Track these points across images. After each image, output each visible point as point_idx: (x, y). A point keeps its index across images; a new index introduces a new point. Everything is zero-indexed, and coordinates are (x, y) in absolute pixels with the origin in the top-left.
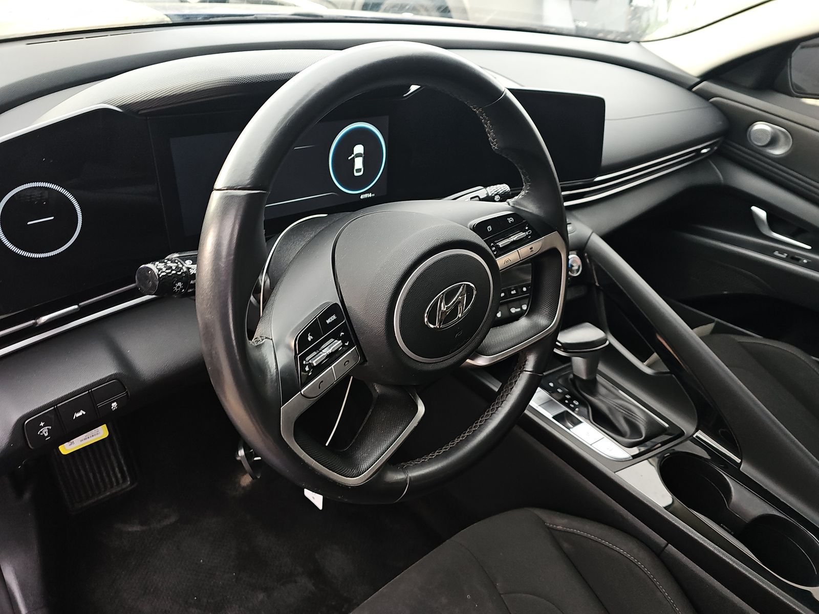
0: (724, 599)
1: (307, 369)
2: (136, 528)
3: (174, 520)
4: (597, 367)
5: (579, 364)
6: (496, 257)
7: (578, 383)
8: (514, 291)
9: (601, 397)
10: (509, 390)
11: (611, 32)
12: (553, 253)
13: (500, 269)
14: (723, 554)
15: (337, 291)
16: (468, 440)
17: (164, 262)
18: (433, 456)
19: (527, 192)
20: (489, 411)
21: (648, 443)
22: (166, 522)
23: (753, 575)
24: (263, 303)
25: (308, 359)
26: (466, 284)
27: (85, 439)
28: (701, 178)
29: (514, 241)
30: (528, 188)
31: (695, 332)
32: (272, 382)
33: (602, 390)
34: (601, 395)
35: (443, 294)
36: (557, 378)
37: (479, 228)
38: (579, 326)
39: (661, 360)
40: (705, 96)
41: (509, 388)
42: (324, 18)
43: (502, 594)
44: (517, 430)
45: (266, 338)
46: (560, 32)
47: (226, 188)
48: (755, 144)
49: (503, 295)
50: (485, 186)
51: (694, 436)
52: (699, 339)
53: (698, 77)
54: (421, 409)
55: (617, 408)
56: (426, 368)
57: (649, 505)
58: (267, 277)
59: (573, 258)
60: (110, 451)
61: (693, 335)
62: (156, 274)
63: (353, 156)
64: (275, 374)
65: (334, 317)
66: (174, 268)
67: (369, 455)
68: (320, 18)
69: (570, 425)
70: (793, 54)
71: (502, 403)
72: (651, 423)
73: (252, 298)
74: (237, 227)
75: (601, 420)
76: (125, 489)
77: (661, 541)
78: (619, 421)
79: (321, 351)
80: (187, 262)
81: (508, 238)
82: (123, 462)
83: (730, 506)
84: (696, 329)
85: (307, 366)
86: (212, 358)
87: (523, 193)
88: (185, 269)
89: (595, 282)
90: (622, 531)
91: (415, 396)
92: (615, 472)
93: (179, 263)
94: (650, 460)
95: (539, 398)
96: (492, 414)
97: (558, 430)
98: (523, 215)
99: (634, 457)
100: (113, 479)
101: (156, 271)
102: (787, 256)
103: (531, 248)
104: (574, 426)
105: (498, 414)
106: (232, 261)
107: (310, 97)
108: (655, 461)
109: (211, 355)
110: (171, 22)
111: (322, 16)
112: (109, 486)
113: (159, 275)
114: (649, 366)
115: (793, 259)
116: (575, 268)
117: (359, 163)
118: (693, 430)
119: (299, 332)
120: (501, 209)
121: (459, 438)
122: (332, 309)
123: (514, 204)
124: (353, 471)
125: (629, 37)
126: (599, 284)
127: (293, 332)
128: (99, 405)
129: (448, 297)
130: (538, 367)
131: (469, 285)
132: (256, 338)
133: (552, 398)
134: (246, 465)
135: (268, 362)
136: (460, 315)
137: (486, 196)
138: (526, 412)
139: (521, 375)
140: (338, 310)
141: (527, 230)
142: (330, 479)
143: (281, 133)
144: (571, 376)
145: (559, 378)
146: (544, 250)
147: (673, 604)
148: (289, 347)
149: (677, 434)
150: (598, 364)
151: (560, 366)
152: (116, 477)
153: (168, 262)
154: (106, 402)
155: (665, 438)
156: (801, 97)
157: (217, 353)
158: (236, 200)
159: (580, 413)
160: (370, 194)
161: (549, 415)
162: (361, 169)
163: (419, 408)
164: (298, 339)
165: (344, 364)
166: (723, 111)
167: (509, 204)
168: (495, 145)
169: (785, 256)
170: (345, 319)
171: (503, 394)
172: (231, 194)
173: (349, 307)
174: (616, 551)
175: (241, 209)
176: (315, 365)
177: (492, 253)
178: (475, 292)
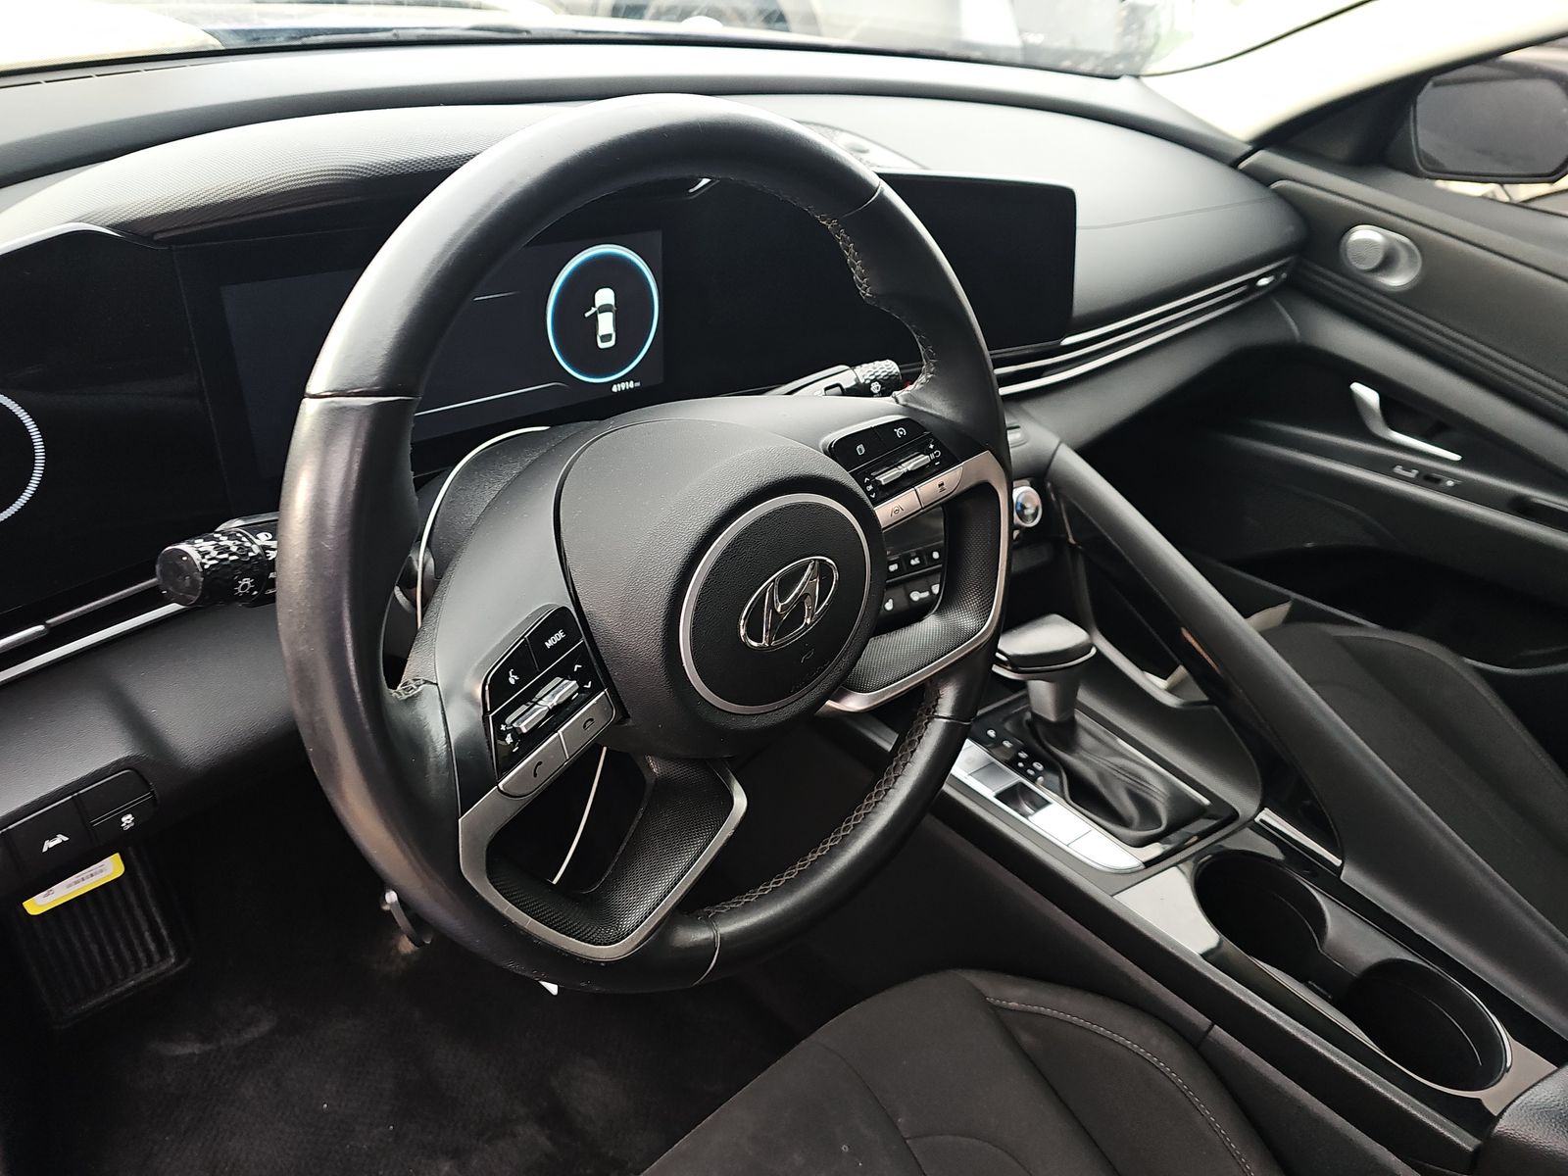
0: (1318, 1122)
1: (509, 739)
2: (191, 1048)
3: (267, 1028)
4: (1076, 695)
5: (1042, 694)
6: (875, 505)
7: (1040, 729)
8: (917, 559)
9: (1084, 754)
10: (907, 754)
11: (1086, 55)
12: (983, 492)
13: (883, 526)
14: (1313, 1040)
15: (566, 579)
16: (832, 854)
17: (213, 539)
18: (766, 889)
19: (929, 376)
20: (870, 798)
21: (1175, 838)
22: (252, 1033)
23: (1365, 1075)
24: (422, 607)
25: (508, 720)
26: (819, 560)
27: (76, 883)
28: (1259, 332)
29: (908, 472)
30: (932, 370)
31: (1255, 628)
32: (438, 771)
33: (1086, 740)
34: (1082, 748)
35: (773, 581)
36: (1001, 720)
37: (841, 451)
38: (1039, 621)
39: (1191, 679)
40: (1261, 178)
41: (909, 751)
42: (535, 35)
43: (909, 1138)
44: (931, 822)
45: (426, 682)
46: (992, 56)
47: (330, 394)
48: (1357, 269)
49: (893, 567)
50: (852, 365)
51: (1257, 820)
52: (1259, 636)
53: (1250, 142)
54: (740, 801)
55: (1114, 773)
56: (745, 724)
57: (1178, 954)
58: (428, 554)
59: (1022, 492)
60: (133, 900)
61: (1247, 629)
62: (198, 563)
63: (593, 310)
64: (445, 753)
65: (560, 635)
66: (234, 549)
67: (641, 897)
68: (525, 36)
69: (1029, 810)
70: (1420, 98)
71: (896, 781)
72: (1177, 798)
73: (398, 593)
74: (357, 458)
75: (1086, 796)
76: (165, 972)
77: (1201, 1020)
78: (1117, 797)
79: (536, 703)
80: (261, 536)
81: (896, 466)
82: (159, 920)
83: (1325, 947)
84: (1255, 618)
85: (509, 735)
86: (314, 729)
87: (922, 378)
88: (257, 550)
89: (1068, 536)
90: (1129, 1004)
91: (727, 778)
92: (1112, 896)
93: (244, 539)
94: (1180, 865)
95: (970, 761)
96: (876, 802)
97: (1005, 821)
98: (924, 421)
99: (1148, 864)
100: (141, 955)
101: (196, 557)
102: (1418, 475)
103: (941, 485)
104: (1036, 811)
105: (888, 803)
106: (347, 538)
107: (495, 208)
108: (1188, 867)
109: (312, 725)
110: (223, 48)
111: (528, 32)
112: (132, 968)
113: (202, 564)
114: (1171, 690)
115: (1429, 479)
116: (1029, 511)
117: (606, 324)
118: (1255, 807)
119: (491, 667)
120: (880, 411)
121: (815, 852)
122: (558, 619)
123: (906, 401)
124: (610, 931)
125: (1120, 67)
126: (1074, 539)
127: (478, 668)
128: (97, 822)
129: (786, 585)
130: (962, 709)
131: (824, 561)
132: (404, 685)
133: (994, 760)
134: (401, 919)
135: (429, 731)
136: (808, 621)
137: (854, 383)
138: (946, 788)
139: (929, 725)
140: (567, 620)
141: (932, 451)
142: (562, 950)
143: (437, 281)
144: (1028, 716)
145: (1005, 720)
146: (966, 487)
147: (1225, 1136)
148: (471, 698)
149: (1227, 817)
150: (1077, 691)
151: (1007, 697)
152: (147, 951)
153: (221, 538)
154: (107, 816)
155: (1204, 824)
156: (1437, 179)
157: (323, 720)
158: (352, 417)
159: (1046, 785)
160: (632, 382)
161: (989, 793)
162: (610, 335)
163: (735, 799)
164: (488, 682)
165: (585, 726)
166: (1296, 205)
167: (897, 401)
168: (865, 289)
169: (1413, 474)
170: (584, 637)
171: (897, 761)
172: (341, 405)
173: (590, 613)
174: (1118, 1043)
175: (363, 435)
176: (525, 731)
177: (866, 498)
178: (836, 575)
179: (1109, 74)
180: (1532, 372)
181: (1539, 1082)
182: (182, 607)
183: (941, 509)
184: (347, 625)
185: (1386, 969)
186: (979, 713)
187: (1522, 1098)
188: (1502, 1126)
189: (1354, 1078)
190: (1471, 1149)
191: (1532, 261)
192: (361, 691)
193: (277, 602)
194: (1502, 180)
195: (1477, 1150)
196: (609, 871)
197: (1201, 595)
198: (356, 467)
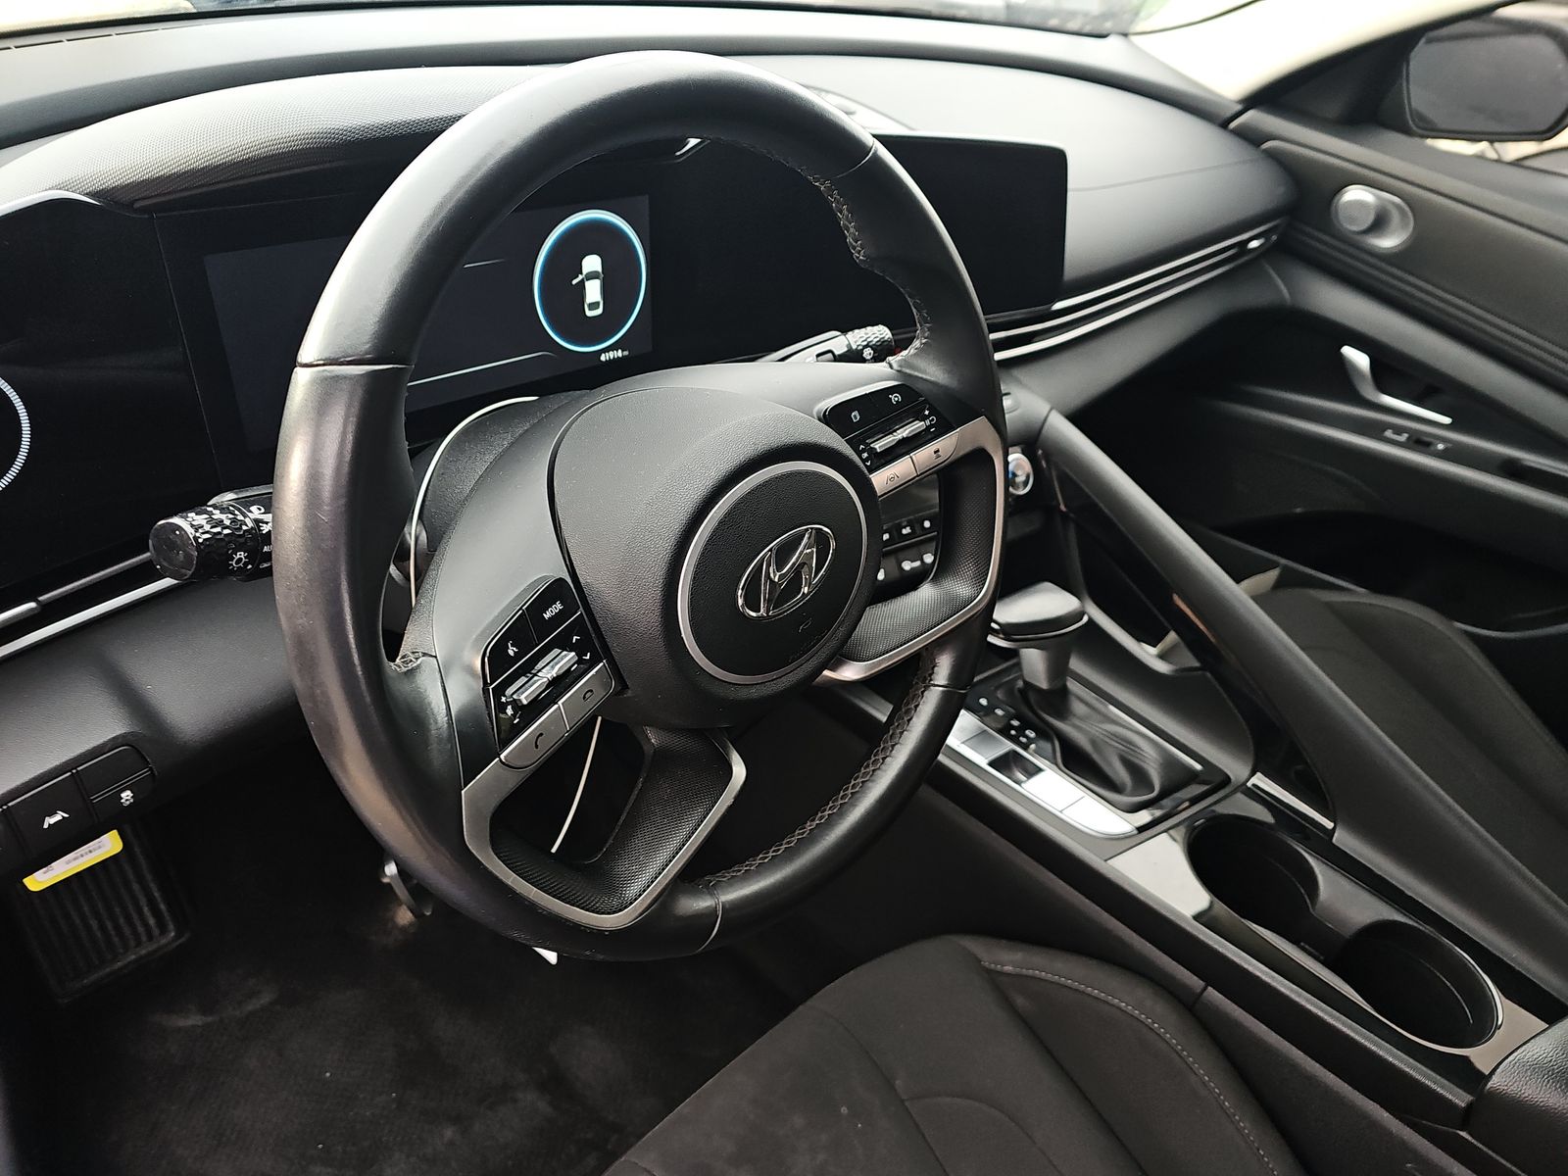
0: (1310, 1079)
1: (509, 711)
2: (194, 1020)
3: (268, 1000)
4: (1068, 662)
5: (1034, 662)
6: (871, 472)
7: (1032, 697)
8: (908, 528)
9: (1077, 722)
10: (904, 723)
11: (1073, 14)
12: (979, 459)
13: (879, 495)
14: (1307, 1000)
15: (562, 553)
16: (830, 823)
17: (206, 512)
18: (766, 858)
19: (924, 341)
20: (868, 766)
21: (1168, 803)
22: (252, 1006)
23: (1358, 1034)
24: (416, 581)
25: (509, 692)
26: (816, 529)
27: (75, 859)
28: (1248, 296)
29: (903, 438)
30: (926, 335)
31: (1246, 591)
32: (440, 743)
33: (1078, 708)
34: (1075, 715)
35: (770, 550)
36: (992, 688)
37: (835, 418)
38: (1032, 589)
39: (1182, 645)
40: (1252, 138)
41: (906, 719)
43: (907, 1100)
44: (926, 792)
45: (425, 654)
46: (976, 15)
47: (322, 362)
48: (1350, 231)
49: (886, 537)
50: (844, 331)
51: (1249, 784)
52: (1251, 602)
53: (1239, 102)
54: (739, 771)
55: (1108, 740)
56: (743, 694)
57: (1171, 918)
58: (421, 527)
59: (1017, 459)
60: (131, 876)
61: (1239, 594)
62: (191, 537)
63: (580, 277)
64: (446, 725)
65: (558, 606)
66: (227, 523)
67: (643, 866)
69: (1023, 778)
70: (1413, 54)
71: (893, 749)
72: (1169, 764)
73: (393, 569)
74: (351, 428)
75: (1079, 763)
76: (166, 945)
77: (1194, 982)
78: (1110, 764)
79: (535, 675)
80: (254, 508)
81: (891, 433)
83: (1317, 909)
84: (1245, 583)
85: (509, 707)
86: (315, 702)
87: (917, 343)
88: (250, 524)
89: (1059, 504)
91: (725, 748)
92: (1106, 861)
93: (236, 512)
94: (1171, 832)
95: (962, 729)
96: (874, 771)
97: (1000, 788)
98: (919, 386)
99: (1141, 829)
100: (141, 929)
101: (190, 531)
102: (1408, 439)
103: (936, 452)
104: (1028, 778)
105: (885, 771)
106: (343, 509)
107: (484, 169)
108: (1180, 833)
109: (313, 697)
110: (195, 11)
112: (132, 943)
113: (196, 538)
114: (1162, 656)
115: (1419, 443)
116: (1021, 479)
117: (593, 291)
118: (1247, 772)
119: (490, 640)
120: (874, 377)
121: (813, 820)
122: (555, 590)
123: (900, 366)
124: (612, 901)
125: (1108, 25)
126: (1065, 506)
127: (476, 640)
128: (96, 798)
129: (782, 555)
130: (958, 677)
131: (821, 529)
132: (403, 657)
133: (986, 728)
134: (401, 891)
135: (429, 704)
136: (806, 590)
137: (846, 349)
138: (941, 758)
139: (926, 693)
140: (565, 591)
141: (927, 417)
142: (567, 920)
144: (1020, 684)
145: (997, 688)
146: (961, 453)
147: (1219, 1095)
148: (470, 670)
149: (1218, 782)
150: (1069, 658)
151: (998, 665)
152: (146, 925)
153: (214, 512)
154: (106, 793)
155: (1196, 790)
156: (1428, 137)
157: (324, 694)
158: (345, 386)
159: (1039, 753)
160: (620, 351)
161: (982, 761)
162: (598, 303)
163: (734, 768)
164: (488, 654)
165: (584, 698)
166: (1287, 166)
167: (891, 367)
168: (859, 252)
169: (1403, 438)
170: (581, 608)
171: (894, 730)
172: (333, 374)
173: (588, 584)
174: (1113, 1005)
175: (356, 404)
176: (525, 702)
177: (862, 465)
178: (833, 544)
179: (1095, 32)
180: (1524, 333)
181: (1531, 1039)
182: (176, 582)
183: (935, 476)
184: (346, 597)
185: (1379, 930)
186: (975, 680)
187: (1515, 1054)
188: (1495, 1082)
189: (1347, 1036)
190: (1463, 1105)
191: (1527, 221)
192: (361, 664)
193: (275, 574)
194: (1493, 138)
195: (1470, 1105)
196: (611, 841)
197: (1193, 561)
198: (350, 437)
